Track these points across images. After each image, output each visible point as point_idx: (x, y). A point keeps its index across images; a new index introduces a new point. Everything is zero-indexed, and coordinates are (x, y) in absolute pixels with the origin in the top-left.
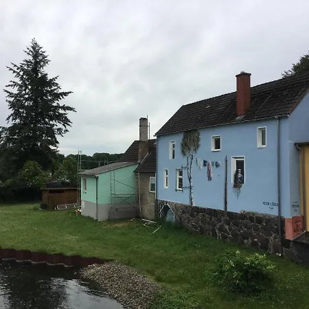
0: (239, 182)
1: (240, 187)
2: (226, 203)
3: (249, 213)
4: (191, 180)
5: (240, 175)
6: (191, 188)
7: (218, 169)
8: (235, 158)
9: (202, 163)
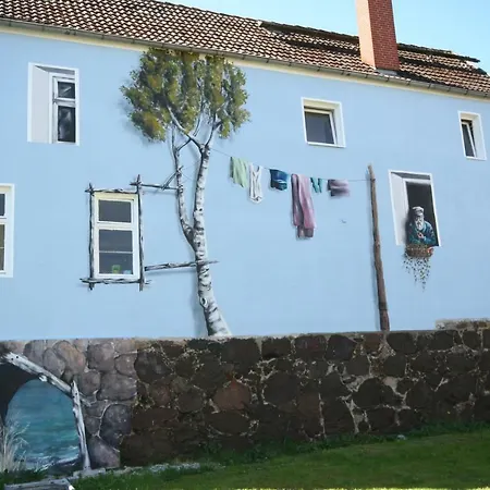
0: (420, 242)
1: (428, 255)
2: (382, 306)
3: (463, 325)
4: (199, 238)
5: (422, 224)
6: (199, 267)
7: (337, 201)
8: (404, 175)
9: (264, 178)
